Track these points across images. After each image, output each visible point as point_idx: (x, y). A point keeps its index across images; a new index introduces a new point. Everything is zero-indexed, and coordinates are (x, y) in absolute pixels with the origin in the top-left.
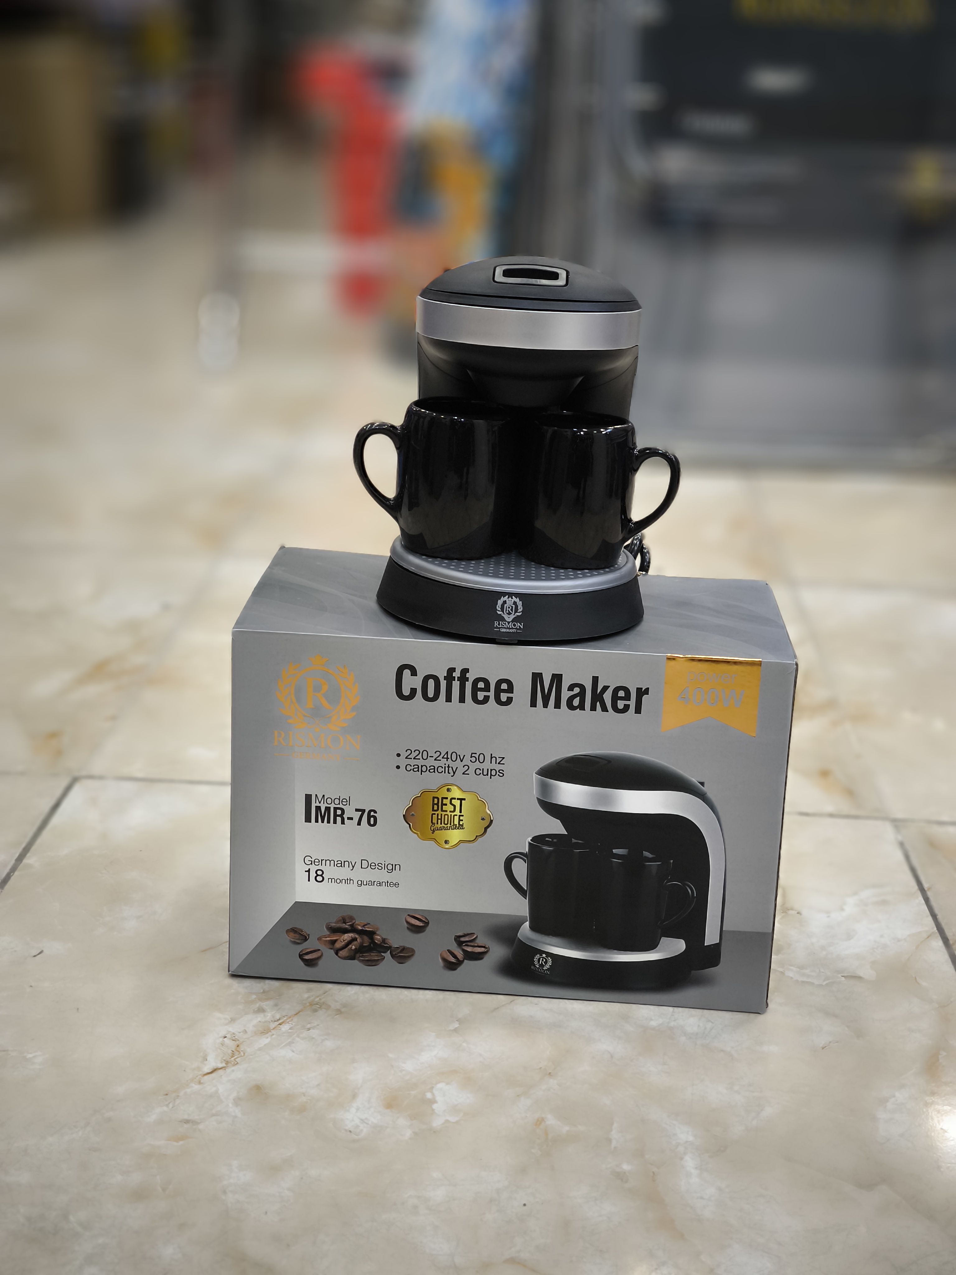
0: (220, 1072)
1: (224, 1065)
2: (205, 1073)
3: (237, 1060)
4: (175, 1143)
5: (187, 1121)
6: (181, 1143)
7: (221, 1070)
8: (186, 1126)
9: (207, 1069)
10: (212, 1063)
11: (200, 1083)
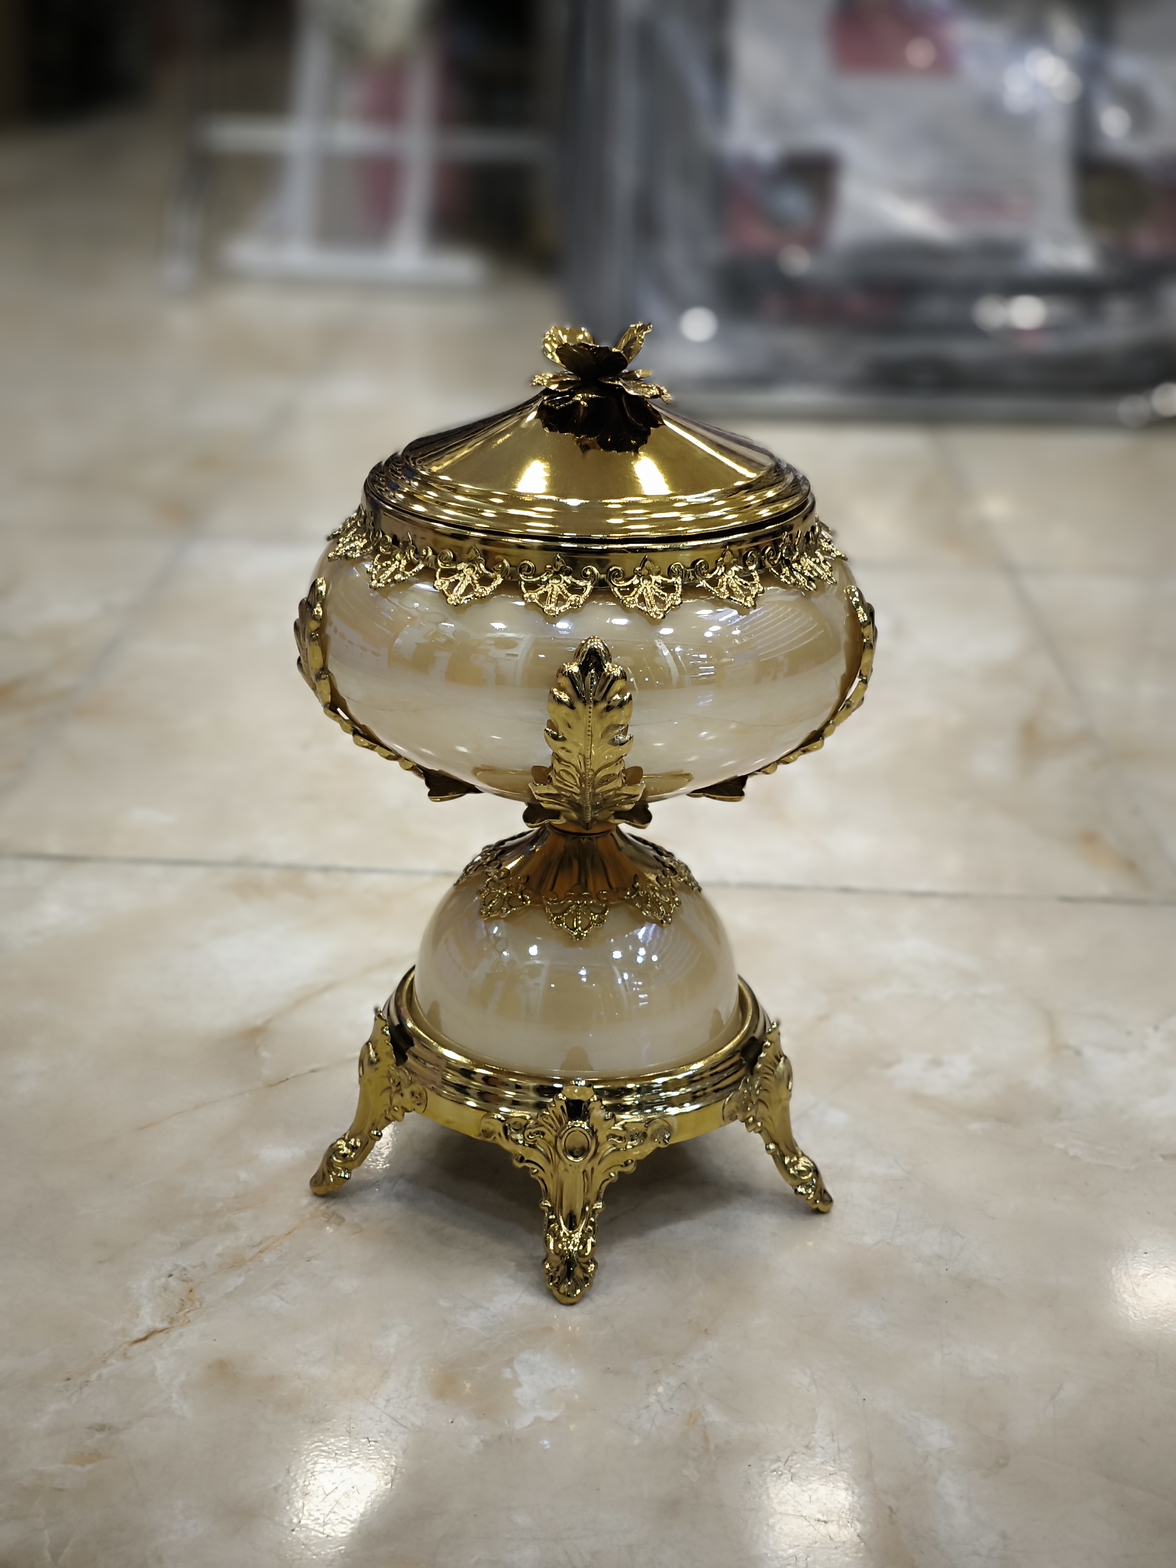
0: (159, 1337)
1: (165, 1325)
2: (134, 1339)
3: (189, 1315)
4: (79, 1469)
5: (101, 1428)
6: (89, 1467)
7: (161, 1334)
8: (98, 1436)
9: (137, 1334)
10: (148, 1320)
11: (125, 1357)
